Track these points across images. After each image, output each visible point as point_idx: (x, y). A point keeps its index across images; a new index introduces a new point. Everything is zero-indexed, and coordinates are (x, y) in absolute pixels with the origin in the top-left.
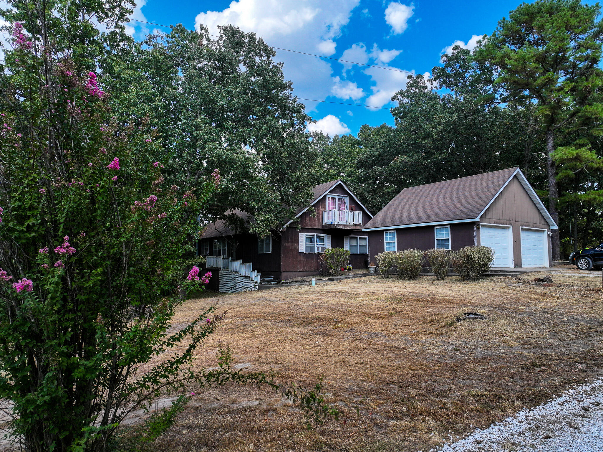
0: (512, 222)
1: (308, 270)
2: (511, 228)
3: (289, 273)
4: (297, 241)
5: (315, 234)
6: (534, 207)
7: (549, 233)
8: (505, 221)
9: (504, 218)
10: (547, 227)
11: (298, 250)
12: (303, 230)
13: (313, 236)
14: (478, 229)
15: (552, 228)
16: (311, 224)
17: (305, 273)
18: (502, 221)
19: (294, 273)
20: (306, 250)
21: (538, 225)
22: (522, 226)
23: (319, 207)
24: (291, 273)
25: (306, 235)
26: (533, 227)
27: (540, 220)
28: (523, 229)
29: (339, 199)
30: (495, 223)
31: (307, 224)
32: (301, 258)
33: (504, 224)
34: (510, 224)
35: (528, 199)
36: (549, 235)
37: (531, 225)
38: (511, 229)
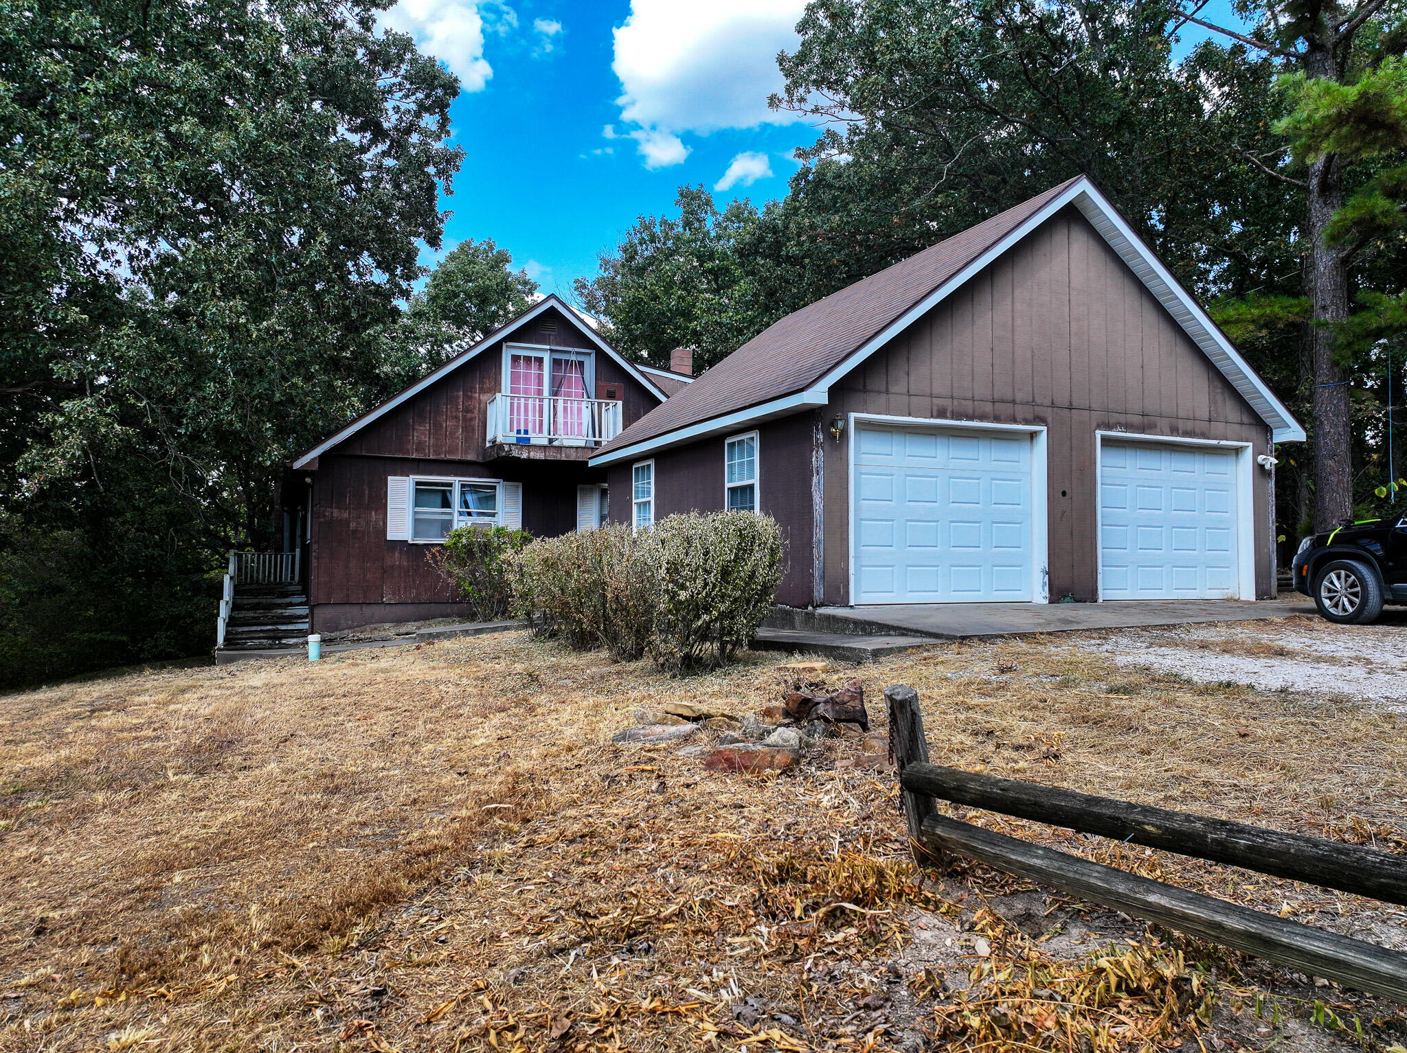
0: (1048, 413)
1: (424, 597)
2: (1043, 438)
3: (348, 608)
4: (379, 501)
5: (456, 481)
6: (1181, 349)
7: (1260, 458)
8: (1002, 408)
9: (1003, 391)
10: (1253, 432)
11: (384, 531)
12: (405, 466)
13: (450, 485)
14: (838, 442)
15: (1280, 437)
16: (437, 449)
17: (411, 608)
18: (988, 408)
19: (368, 611)
20: (416, 534)
21: (1200, 426)
22: (1109, 427)
23: (472, 389)
24: (355, 610)
25: (418, 483)
26: (1174, 431)
27: (1212, 401)
28: (1107, 442)
29: (556, 363)
30: (942, 414)
31: (420, 447)
32: (397, 559)
33: (997, 419)
34: (1039, 420)
35: (1151, 316)
36: (1260, 469)
37: (1163, 423)
38: (1043, 441)
